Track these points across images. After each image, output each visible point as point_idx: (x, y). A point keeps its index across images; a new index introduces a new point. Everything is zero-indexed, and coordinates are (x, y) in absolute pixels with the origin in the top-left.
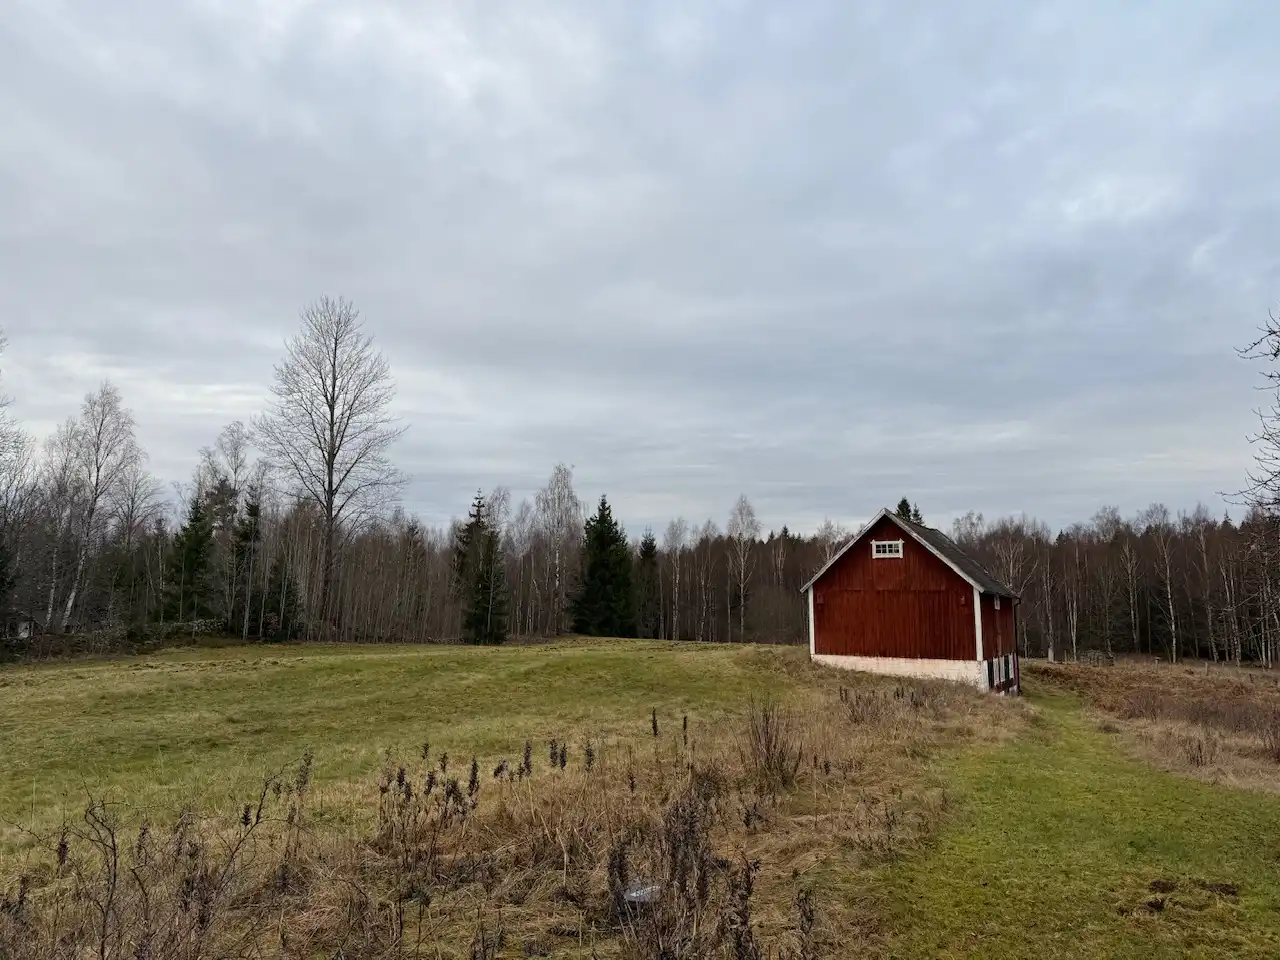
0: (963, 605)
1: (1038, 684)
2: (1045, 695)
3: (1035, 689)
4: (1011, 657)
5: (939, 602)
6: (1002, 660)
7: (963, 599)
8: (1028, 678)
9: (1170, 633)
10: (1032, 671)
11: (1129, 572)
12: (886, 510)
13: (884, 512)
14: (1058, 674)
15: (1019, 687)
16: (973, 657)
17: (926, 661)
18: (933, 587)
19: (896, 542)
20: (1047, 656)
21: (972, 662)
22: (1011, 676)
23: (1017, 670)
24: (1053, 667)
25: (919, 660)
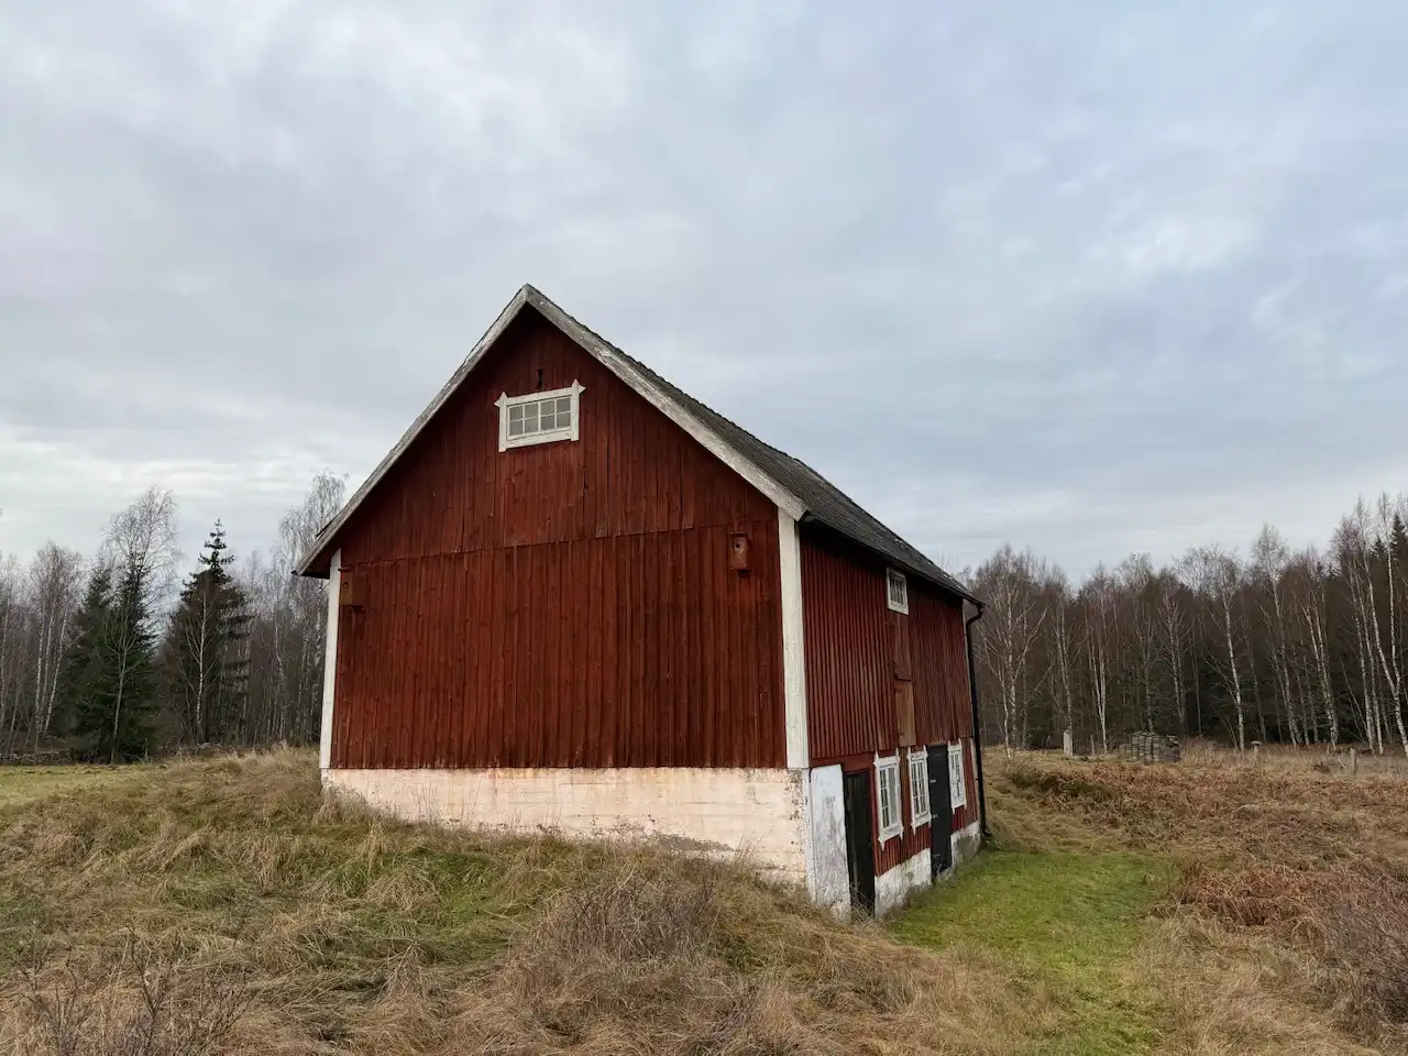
0: (744, 573)
1: (1033, 816)
2: (1046, 843)
3: (1026, 828)
4: (955, 751)
5: (675, 570)
6: (918, 760)
7: (741, 550)
8: (1008, 800)
9: (1233, 707)
10: (1020, 781)
11: (1170, 629)
12: (531, 290)
13: (524, 296)
14: (1077, 789)
15: (983, 827)
16: (773, 756)
17: (630, 774)
18: (658, 524)
19: (562, 392)
20: (1061, 746)
21: (771, 774)
22: (958, 800)
23: (976, 782)
24: (1066, 770)
25: (612, 772)
